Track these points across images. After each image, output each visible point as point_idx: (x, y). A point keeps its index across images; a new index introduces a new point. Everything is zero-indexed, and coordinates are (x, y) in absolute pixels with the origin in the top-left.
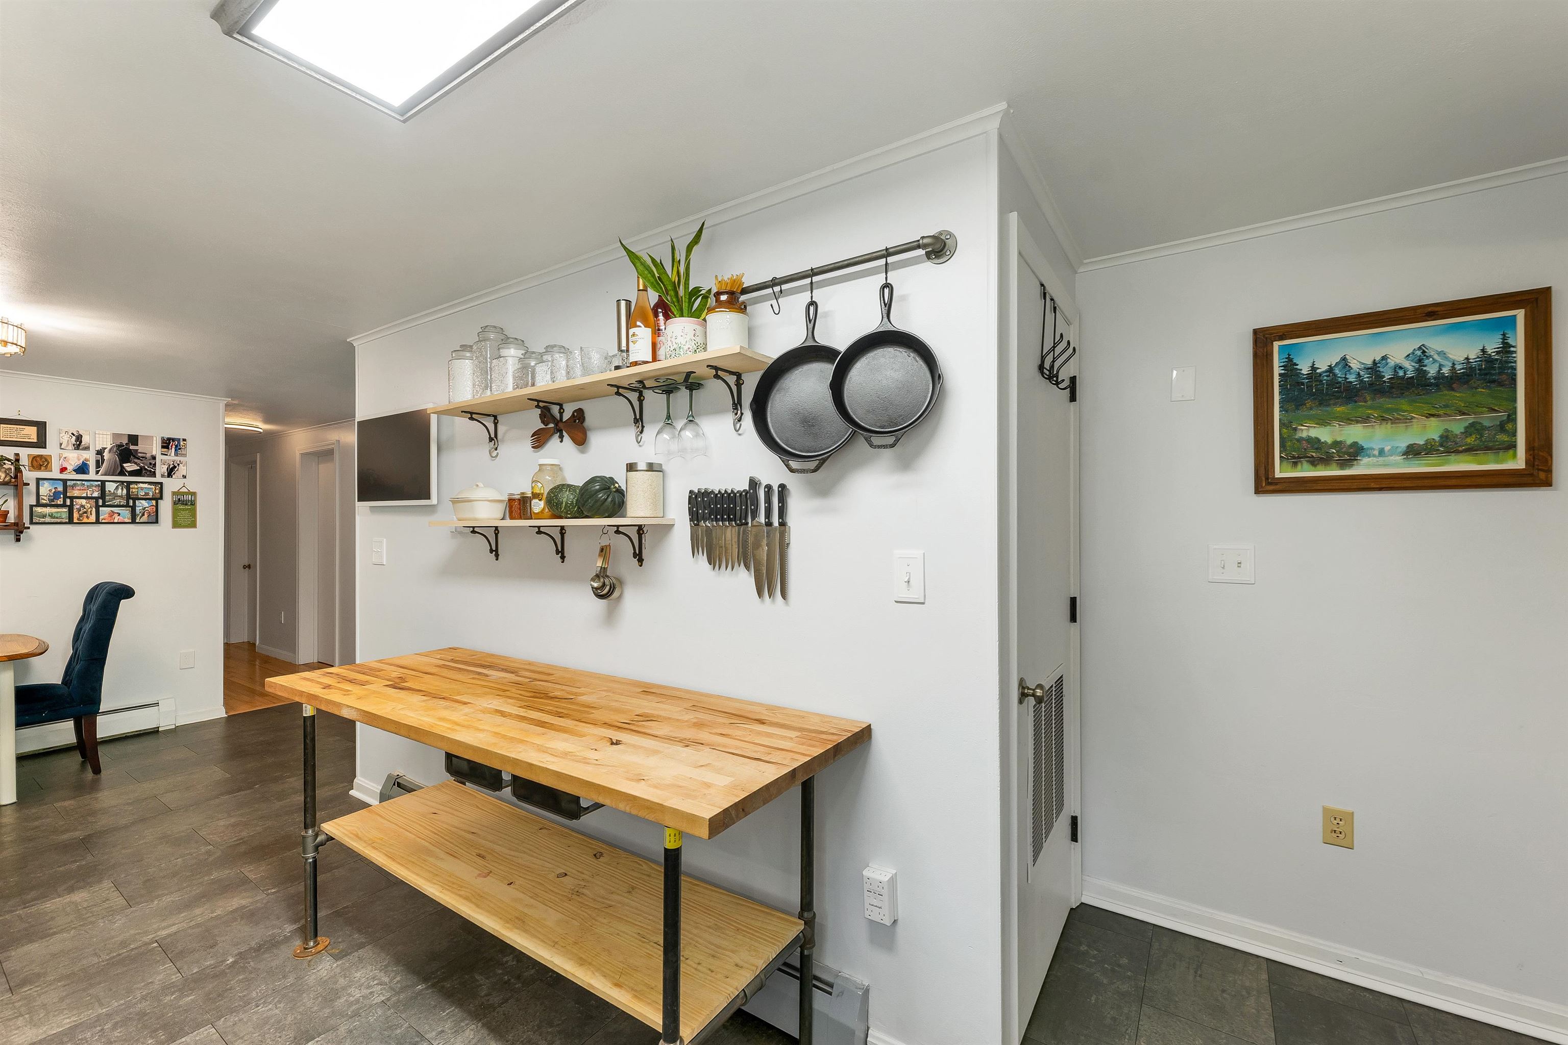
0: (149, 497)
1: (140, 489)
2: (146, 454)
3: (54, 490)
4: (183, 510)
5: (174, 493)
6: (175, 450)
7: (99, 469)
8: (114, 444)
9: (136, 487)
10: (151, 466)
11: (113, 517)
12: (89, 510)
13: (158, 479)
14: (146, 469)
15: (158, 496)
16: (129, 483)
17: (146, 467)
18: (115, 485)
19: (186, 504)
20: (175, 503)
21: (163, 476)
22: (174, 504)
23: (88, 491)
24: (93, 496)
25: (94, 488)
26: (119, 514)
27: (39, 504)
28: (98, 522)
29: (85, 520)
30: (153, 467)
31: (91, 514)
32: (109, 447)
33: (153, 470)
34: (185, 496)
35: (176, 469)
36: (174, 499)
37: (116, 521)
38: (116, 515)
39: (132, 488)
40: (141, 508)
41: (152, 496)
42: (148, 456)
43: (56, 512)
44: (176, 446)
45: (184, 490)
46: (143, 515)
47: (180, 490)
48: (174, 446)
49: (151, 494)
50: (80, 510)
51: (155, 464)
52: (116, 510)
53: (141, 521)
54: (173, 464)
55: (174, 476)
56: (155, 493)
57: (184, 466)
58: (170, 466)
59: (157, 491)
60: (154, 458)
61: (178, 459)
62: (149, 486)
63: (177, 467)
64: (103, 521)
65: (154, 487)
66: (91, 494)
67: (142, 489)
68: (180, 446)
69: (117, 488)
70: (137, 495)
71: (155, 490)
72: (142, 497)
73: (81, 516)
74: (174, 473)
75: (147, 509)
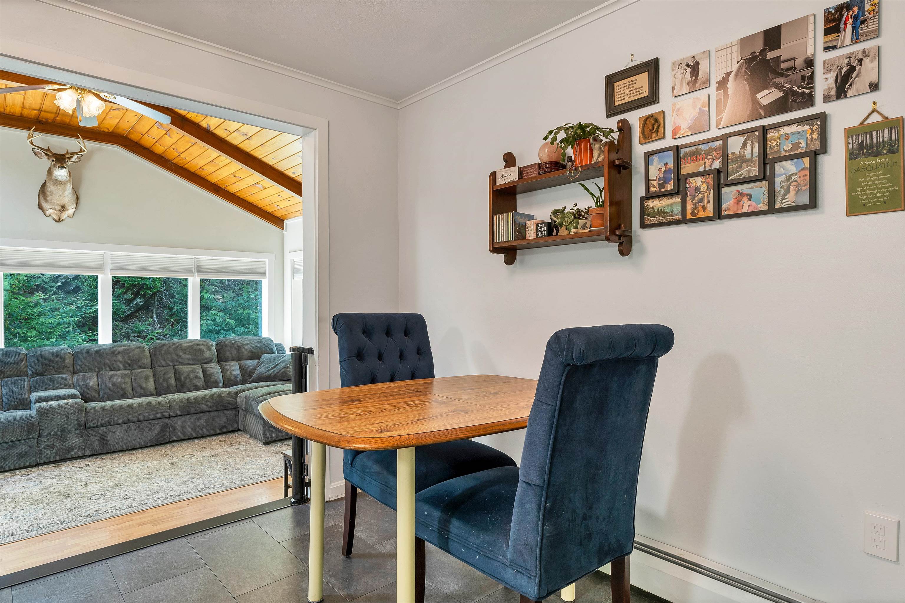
0: (799, 151)
1: (783, 138)
2: (794, 59)
3: (664, 169)
4: (871, 168)
5: (850, 133)
6: (854, 29)
7: (721, 116)
8: (742, 61)
9: (776, 135)
10: (804, 84)
11: (741, 203)
12: (706, 195)
13: (819, 107)
14: (794, 93)
15: (816, 146)
16: (765, 130)
17: (795, 88)
18: (740, 139)
19: (878, 154)
20: (851, 156)
21: (827, 99)
22: (851, 159)
23: (707, 161)
24: (712, 168)
25: (714, 153)
26: (750, 197)
27: (649, 196)
28: (719, 215)
29: (701, 214)
30: (808, 84)
31: (708, 202)
32: (734, 67)
33: (807, 91)
34: (874, 133)
35: (854, 75)
36: (850, 146)
37: (745, 210)
38: (745, 199)
39: (771, 140)
40: (783, 178)
41: (806, 148)
42: (799, 62)
43: (668, 205)
44: (856, 18)
45: (875, 118)
46: (788, 191)
47: (868, 122)
48: (850, 21)
49: (803, 144)
50: (695, 197)
51: (812, 78)
52: (744, 188)
53: (784, 205)
54: (849, 64)
55: (850, 93)
56: (812, 139)
57: (872, 61)
58: (841, 69)
59: (815, 136)
60: (810, 63)
61: (859, 47)
62: (801, 128)
63: (858, 67)
64: (727, 213)
65: (808, 128)
66: (711, 166)
67: (787, 136)
68: (863, 15)
69: (744, 144)
70: (779, 151)
71: (811, 134)
72: (787, 154)
73: (695, 207)
74: (851, 85)
75: (794, 177)
